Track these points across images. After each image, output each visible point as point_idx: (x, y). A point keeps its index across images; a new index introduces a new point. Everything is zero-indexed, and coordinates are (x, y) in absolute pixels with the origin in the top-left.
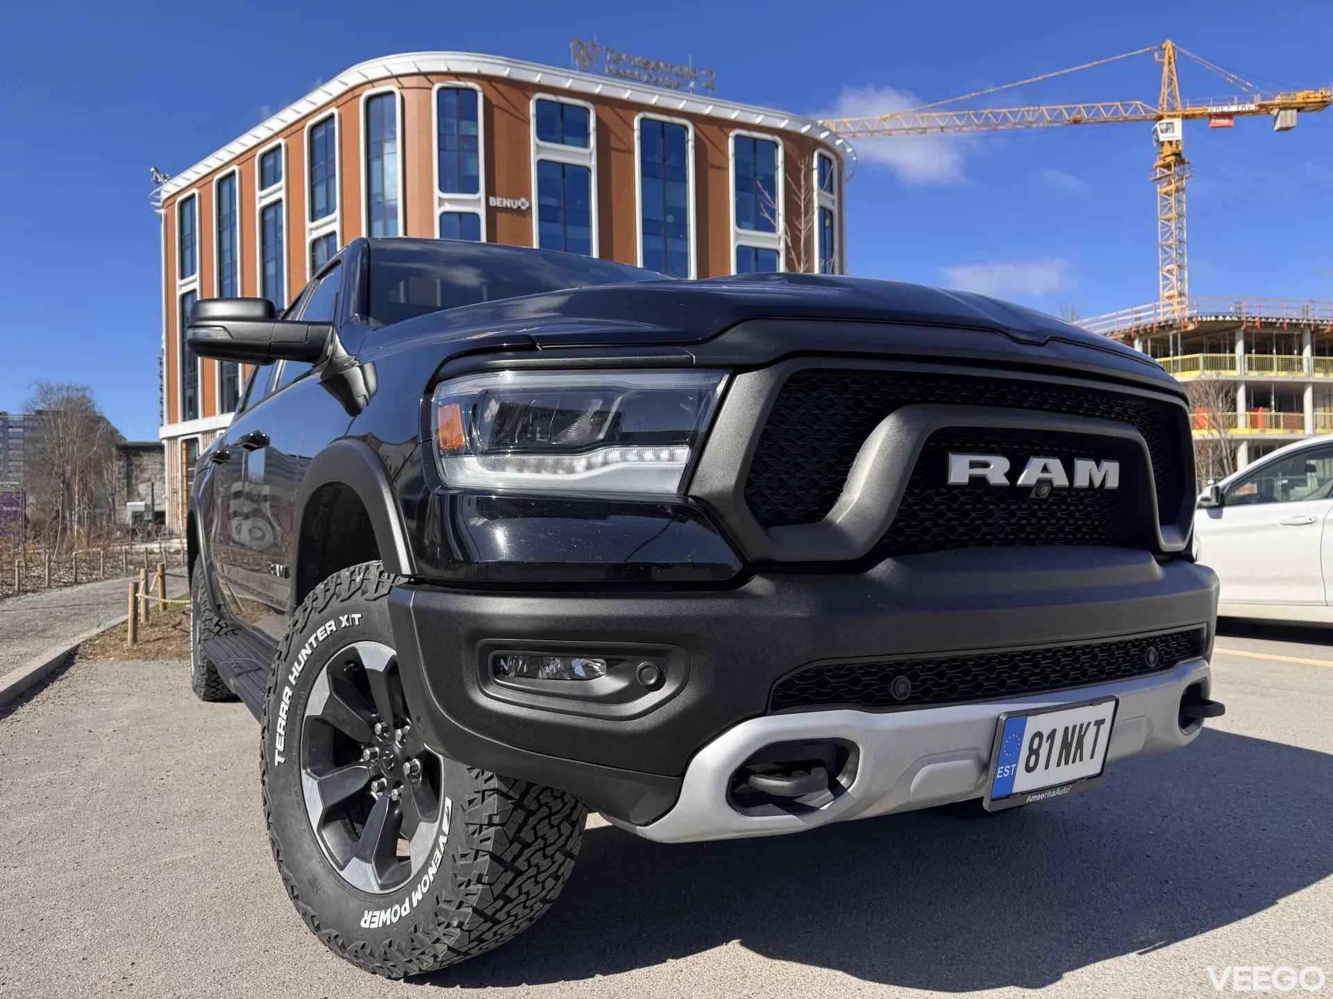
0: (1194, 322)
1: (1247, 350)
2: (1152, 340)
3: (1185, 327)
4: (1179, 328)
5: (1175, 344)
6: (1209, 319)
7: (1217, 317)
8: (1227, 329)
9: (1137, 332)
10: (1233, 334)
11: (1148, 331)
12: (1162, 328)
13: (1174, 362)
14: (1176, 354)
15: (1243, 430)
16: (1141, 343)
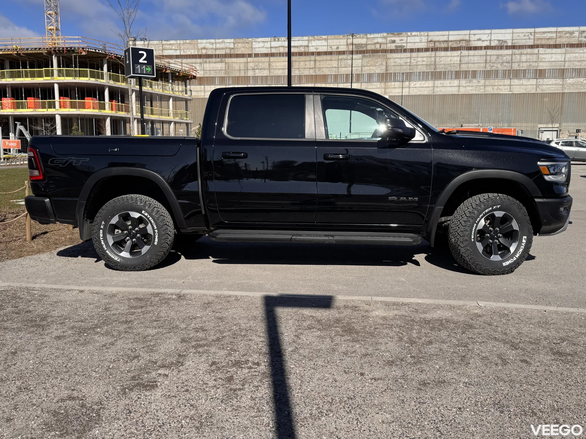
0: (85, 51)
1: (109, 70)
2: (62, 56)
3: (81, 53)
4: (78, 53)
5: (75, 62)
6: (92, 50)
7: (95, 50)
8: (100, 57)
9: (55, 51)
10: (102, 61)
11: (61, 51)
12: (69, 51)
13: (75, 71)
14: (75, 67)
15: (107, 111)
16: (56, 58)
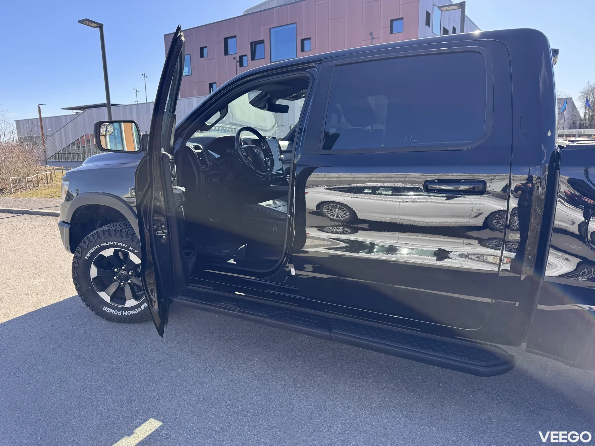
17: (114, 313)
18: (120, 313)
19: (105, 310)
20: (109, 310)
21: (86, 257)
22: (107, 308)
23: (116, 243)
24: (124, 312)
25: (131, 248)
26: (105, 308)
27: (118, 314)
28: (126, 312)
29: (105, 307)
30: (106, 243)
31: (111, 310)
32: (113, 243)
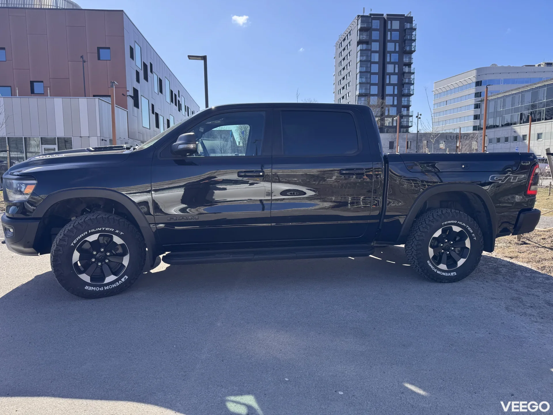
17: (96, 289)
18: (101, 289)
19: (87, 289)
20: (91, 288)
21: (72, 244)
22: (88, 287)
23: (104, 229)
24: (105, 287)
25: (117, 231)
26: (87, 288)
27: (100, 289)
28: (108, 286)
29: (86, 286)
30: (94, 230)
31: (92, 288)
32: (101, 228)
